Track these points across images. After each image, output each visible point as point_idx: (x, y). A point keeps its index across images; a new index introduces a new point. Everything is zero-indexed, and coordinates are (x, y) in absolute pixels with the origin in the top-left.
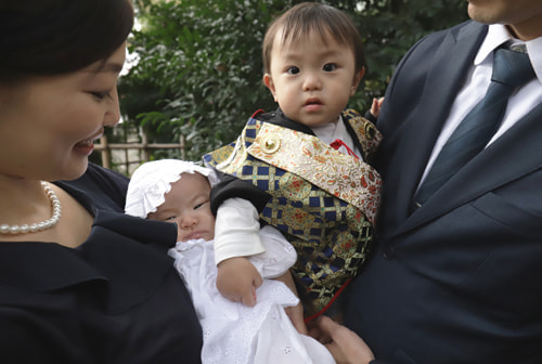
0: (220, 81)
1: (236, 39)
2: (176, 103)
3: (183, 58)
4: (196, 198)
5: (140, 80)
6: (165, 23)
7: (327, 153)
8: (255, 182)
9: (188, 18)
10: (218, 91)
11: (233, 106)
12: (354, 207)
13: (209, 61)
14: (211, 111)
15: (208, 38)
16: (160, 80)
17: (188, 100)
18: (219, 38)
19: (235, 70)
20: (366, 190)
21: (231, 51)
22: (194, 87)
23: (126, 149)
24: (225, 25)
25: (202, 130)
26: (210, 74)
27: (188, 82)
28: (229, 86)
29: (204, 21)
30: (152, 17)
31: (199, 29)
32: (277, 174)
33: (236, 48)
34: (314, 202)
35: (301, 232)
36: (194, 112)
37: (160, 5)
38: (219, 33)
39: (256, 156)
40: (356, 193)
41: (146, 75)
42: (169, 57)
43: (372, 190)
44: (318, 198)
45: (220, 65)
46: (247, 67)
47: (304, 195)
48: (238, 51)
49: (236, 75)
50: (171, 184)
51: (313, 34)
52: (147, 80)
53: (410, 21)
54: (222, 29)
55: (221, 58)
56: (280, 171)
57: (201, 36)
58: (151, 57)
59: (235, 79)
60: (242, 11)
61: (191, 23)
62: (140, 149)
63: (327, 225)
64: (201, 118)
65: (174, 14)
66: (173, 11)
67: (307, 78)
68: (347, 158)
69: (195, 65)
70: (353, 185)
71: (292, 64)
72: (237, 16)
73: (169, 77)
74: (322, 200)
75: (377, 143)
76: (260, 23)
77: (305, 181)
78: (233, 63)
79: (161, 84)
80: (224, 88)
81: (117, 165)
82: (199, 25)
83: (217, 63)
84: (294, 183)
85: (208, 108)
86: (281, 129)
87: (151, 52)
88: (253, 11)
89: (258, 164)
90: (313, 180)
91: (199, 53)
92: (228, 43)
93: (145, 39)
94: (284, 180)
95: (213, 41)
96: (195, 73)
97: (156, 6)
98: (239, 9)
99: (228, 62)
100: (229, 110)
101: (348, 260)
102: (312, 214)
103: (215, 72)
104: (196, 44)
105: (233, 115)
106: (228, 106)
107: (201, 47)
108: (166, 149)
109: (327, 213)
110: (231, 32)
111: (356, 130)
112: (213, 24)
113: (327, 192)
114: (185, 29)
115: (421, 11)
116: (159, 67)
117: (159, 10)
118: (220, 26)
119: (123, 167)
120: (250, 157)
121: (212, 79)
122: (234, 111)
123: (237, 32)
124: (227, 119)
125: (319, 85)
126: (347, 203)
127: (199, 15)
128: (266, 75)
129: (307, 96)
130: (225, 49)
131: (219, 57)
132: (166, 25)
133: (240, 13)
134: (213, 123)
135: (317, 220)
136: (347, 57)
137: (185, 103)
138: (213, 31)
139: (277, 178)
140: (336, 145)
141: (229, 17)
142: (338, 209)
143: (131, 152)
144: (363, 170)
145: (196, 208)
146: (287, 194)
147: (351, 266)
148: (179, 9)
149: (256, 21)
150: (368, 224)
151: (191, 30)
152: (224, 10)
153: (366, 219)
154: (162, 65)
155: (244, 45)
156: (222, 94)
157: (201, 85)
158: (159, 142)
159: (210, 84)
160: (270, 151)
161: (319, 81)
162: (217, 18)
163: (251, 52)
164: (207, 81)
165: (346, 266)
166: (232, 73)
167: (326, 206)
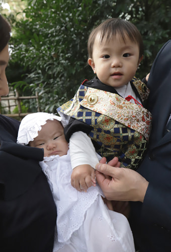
0: (55, 63)
1: (62, 39)
2: (32, 75)
3: (34, 51)
4: (55, 134)
5: (13, 63)
6: (24, 32)
7: (124, 103)
8: (84, 120)
9: (36, 29)
10: (54, 68)
11: (63, 76)
12: (139, 133)
13: (48, 52)
14: (51, 79)
15: (47, 39)
16: (24, 62)
17: (39, 73)
18: (53, 39)
19: (62, 56)
20: (145, 123)
21: (60, 46)
22: (41, 67)
23: (8, 100)
24: (56, 32)
25: (46, 90)
26: (49, 59)
27: (38, 64)
28: (59, 66)
29: (45, 30)
30: (17, 29)
31: (42, 34)
32: (96, 116)
33: (62, 44)
34: (117, 130)
35: (109, 147)
36: (42, 80)
37: (20, 22)
38: (53, 36)
39: (85, 106)
40: (139, 125)
41: (16, 60)
42: (27, 51)
43: (148, 123)
44: (119, 128)
45: (54, 54)
46: (69, 55)
47: (111, 127)
48: (63, 46)
49: (63, 59)
50: (42, 126)
51: (118, 36)
52: (16, 63)
53: (156, 25)
54: (54, 34)
55: (55, 50)
56: (98, 114)
57: (43, 38)
58: (17, 51)
59: (63, 61)
60: (65, 24)
61: (38, 31)
62: (15, 100)
63: (123, 143)
64: (46, 83)
65: (28, 27)
66: (28, 25)
67: (114, 61)
68: (134, 105)
69: (41, 54)
70: (138, 121)
71: (106, 53)
72: (62, 27)
73: (28, 62)
74: (121, 129)
75: (148, 95)
76: (74, 30)
77: (111, 119)
78: (61, 52)
79: (24, 64)
80: (57, 66)
81: (4, 108)
82: (42, 32)
83: (53, 53)
84: (105, 120)
85: (49, 77)
86: (98, 90)
87: (18, 48)
88: (71, 23)
89: (86, 111)
90: (116, 118)
91: (43, 48)
92: (58, 42)
93: (14, 41)
94: (100, 119)
95: (50, 41)
96: (41, 59)
97: (19, 22)
98: (63, 23)
99: (58, 52)
100: (61, 78)
101: (133, 160)
102: (116, 137)
103: (52, 58)
104: (41, 43)
105: (63, 80)
106: (60, 76)
107: (44, 44)
108: (29, 99)
109: (124, 136)
110: (60, 35)
111: (137, 88)
112: (50, 32)
113: (123, 125)
114: (35, 35)
115: (162, 20)
116: (22, 56)
117: (21, 24)
118: (53, 32)
119: (7, 109)
120: (82, 107)
121: (51, 62)
122: (63, 78)
123: (63, 35)
124: (60, 83)
125: (120, 65)
126: (135, 131)
127: (41, 27)
128: (90, 59)
129: (113, 70)
130: (56, 45)
131: (53, 50)
132: (25, 33)
133: (63, 25)
134: (52, 86)
135: (118, 140)
136: (136, 49)
137: (37, 75)
138: (50, 35)
139: (96, 118)
140: (129, 99)
141: (58, 27)
142: (130, 134)
143: (10, 101)
144: (143, 112)
145: (55, 139)
146: (102, 126)
147: (134, 163)
148: (31, 24)
149: (72, 29)
150: (145, 141)
151: (38, 35)
152: (55, 23)
153: (145, 139)
154: (24, 55)
155: (66, 42)
156: (56, 70)
157: (45, 66)
158: (24, 96)
159: (50, 64)
160: (92, 104)
161: (121, 62)
162: (51, 28)
163: (71, 46)
164: (48, 63)
165: (132, 163)
166: (61, 59)
167: (123, 132)
